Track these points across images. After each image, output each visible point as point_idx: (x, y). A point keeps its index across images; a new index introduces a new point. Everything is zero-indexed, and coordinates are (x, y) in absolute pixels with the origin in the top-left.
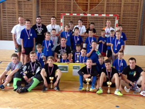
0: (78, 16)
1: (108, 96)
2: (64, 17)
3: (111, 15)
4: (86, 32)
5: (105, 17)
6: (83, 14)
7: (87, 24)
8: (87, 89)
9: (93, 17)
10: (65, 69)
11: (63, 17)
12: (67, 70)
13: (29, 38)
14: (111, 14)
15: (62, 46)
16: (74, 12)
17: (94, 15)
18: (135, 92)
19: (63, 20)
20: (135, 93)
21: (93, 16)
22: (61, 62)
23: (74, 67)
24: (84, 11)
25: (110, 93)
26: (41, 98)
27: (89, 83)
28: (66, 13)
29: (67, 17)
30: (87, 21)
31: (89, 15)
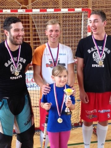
21: (42, 13)
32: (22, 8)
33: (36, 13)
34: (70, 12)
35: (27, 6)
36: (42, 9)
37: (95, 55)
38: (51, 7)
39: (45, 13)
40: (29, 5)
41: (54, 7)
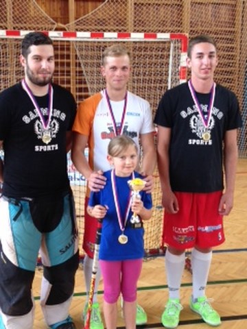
21: (95, 40)
30: (69, 61)
31: (83, 36)
32: (57, 30)
33: (82, 40)
34: (147, 40)
35: (67, 25)
36: (94, 32)
37: (195, 122)
38: (112, 29)
39: (100, 40)
40: (70, 24)
41: (117, 29)
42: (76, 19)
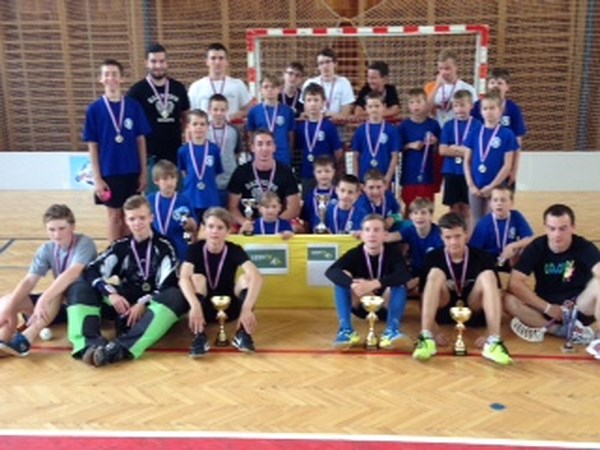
0: (319, 38)
1: (456, 364)
2: (263, 45)
3: (458, 29)
4: (355, 104)
5: (435, 35)
6: (341, 29)
7: (357, 68)
8: (370, 339)
9: (384, 37)
10: (274, 262)
11: (257, 44)
12: (283, 265)
13: (119, 139)
14: (455, 23)
15: (258, 165)
16: (301, 21)
17: (385, 31)
18: (569, 345)
19: (258, 56)
20: (570, 348)
21: (380, 35)
22: (257, 231)
23: (314, 253)
24: (343, 14)
25: (466, 354)
26: (183, 384)
27: (377, 313)
28: (270, 26)
29: (275, 41)
30: (356, 59)
31: (364, 31)
32: (342, 25)
36: (378, 27)
39: (384, 34)
42: (366, 10)
